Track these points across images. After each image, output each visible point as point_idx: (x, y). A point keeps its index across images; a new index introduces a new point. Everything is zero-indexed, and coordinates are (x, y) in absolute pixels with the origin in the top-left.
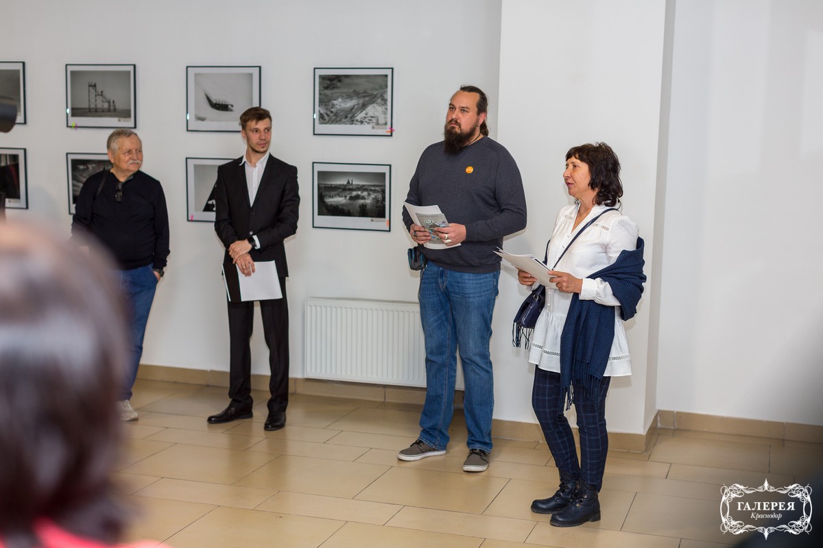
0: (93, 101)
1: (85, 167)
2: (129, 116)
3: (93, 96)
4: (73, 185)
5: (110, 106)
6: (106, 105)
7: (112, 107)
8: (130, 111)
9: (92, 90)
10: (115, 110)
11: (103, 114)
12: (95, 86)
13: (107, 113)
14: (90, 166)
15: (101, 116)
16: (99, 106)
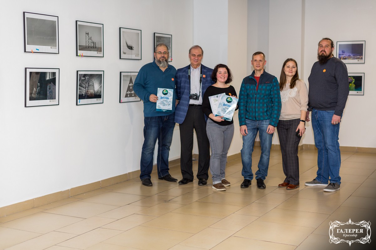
0: (87, 42)
1: (85, 78)
2: (101, 51)
3: (87, 39)
4: (79, 89)
5: (94, 45)
6: (92, 45)
7: (94, 46)
8: (101, 48)
9: (87, 36)
10: (96, 47)
11: (91, 49)
12: (88, 34)
13: (93, 49)
14: (86, 78)
15: (90, 50)
16: (90, 45)
